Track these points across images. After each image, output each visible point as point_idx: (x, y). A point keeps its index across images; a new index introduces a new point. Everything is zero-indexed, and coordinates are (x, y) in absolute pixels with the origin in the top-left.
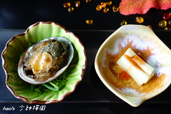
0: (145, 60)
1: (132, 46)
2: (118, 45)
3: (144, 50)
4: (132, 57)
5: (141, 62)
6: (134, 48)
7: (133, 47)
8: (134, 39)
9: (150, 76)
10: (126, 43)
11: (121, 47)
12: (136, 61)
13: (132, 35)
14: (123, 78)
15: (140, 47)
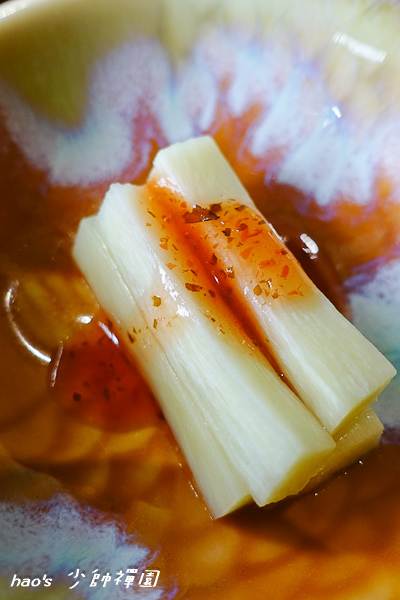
0: (337, 289)
1: (247, 153)
2: (131, 112)
3: (344, 205)
4: (198, 211)
5: (273, 274)
6: (263, 173)
7: (255, 161)
8: (279, 84)
9: (337, 435)
10: (198, 113)
11: (149, 133)
12: (229, 258)
13: (258, 42)
14: (77, 397)
15: (316, 176)
